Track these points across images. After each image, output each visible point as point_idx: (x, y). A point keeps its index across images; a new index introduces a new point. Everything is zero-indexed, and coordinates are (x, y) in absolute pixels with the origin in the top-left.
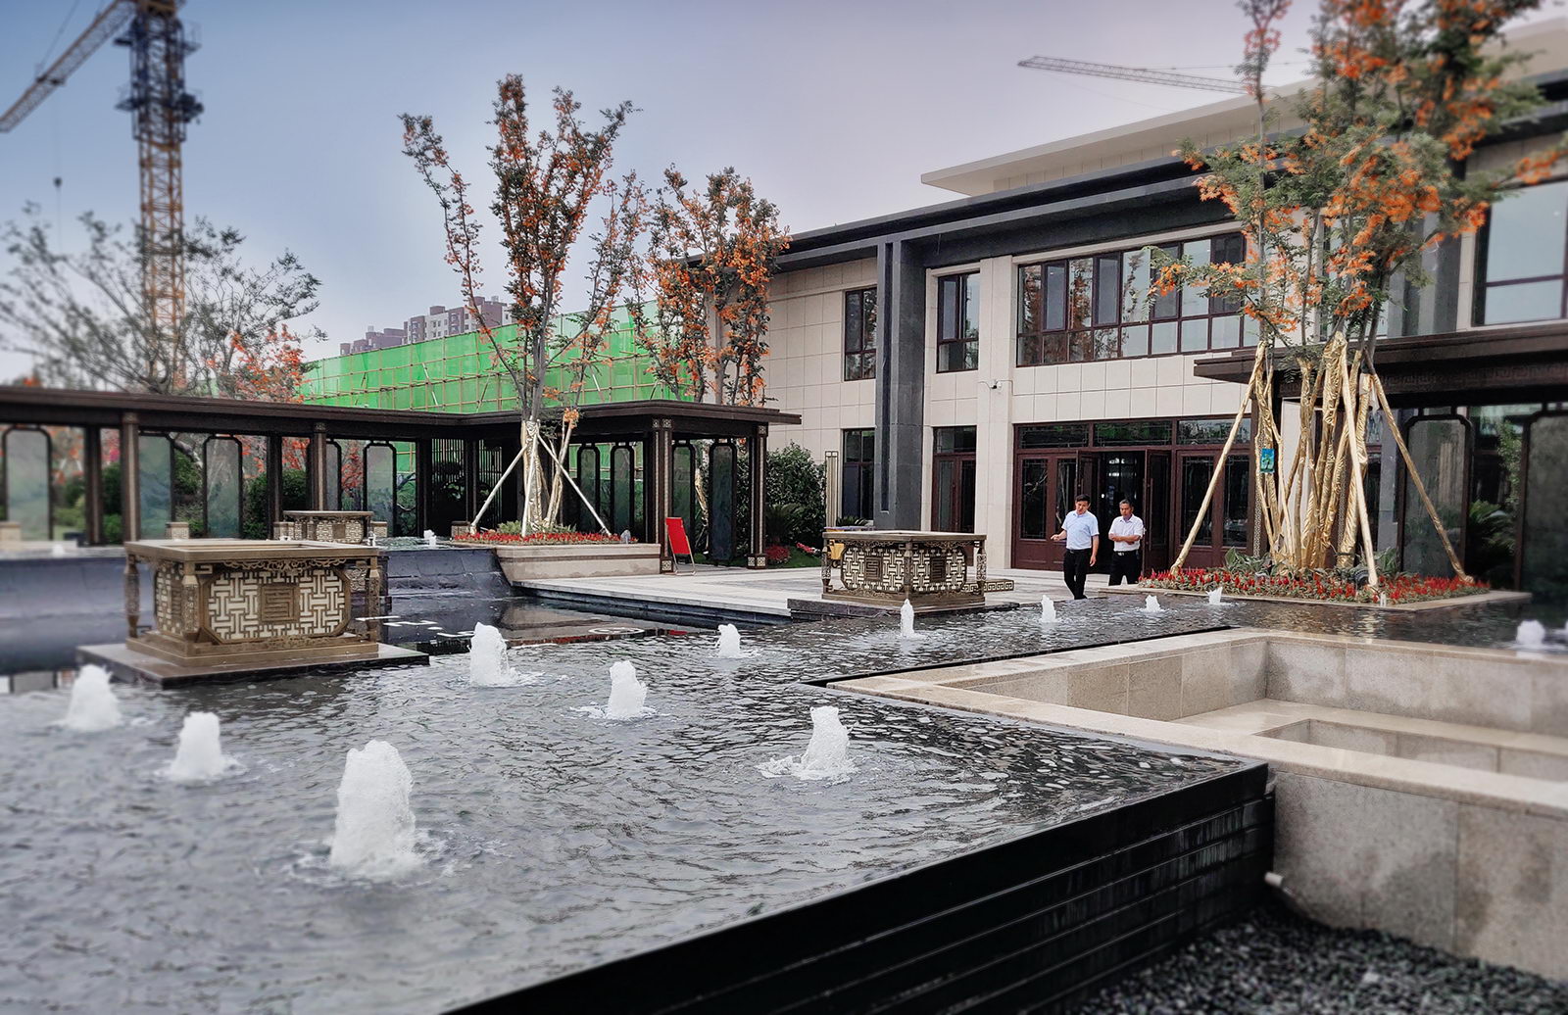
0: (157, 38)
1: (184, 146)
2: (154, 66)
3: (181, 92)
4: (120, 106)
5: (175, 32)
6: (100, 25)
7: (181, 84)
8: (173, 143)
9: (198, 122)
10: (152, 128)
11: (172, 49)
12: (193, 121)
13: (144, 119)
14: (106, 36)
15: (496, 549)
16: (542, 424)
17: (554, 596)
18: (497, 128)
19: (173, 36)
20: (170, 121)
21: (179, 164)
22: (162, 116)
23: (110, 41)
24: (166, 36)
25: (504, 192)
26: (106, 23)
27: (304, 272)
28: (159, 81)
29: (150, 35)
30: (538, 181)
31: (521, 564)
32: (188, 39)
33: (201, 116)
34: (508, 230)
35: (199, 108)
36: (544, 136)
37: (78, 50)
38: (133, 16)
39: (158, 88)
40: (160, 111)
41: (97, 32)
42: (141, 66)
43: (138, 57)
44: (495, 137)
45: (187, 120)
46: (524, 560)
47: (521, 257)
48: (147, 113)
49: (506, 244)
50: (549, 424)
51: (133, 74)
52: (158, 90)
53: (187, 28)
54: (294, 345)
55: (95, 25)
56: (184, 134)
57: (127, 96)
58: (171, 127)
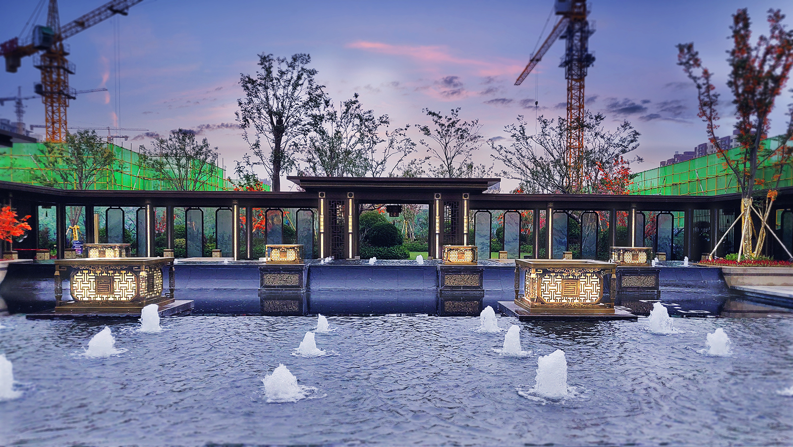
0: (577, 32)
1: (586, 78)
2: (575, 45)
3: (586, 53)
4: (561, 66)
5: (585, 27)
6: (555, 32)
7: (586, 50)
8: (581, 78)
9: (593, 66)
10: (573, 72)
11: (583, 35)
12: (591, 66)
13: (570, 69)
14: (557, 36)
15: (721, 268)
16: (754, 199)
17: (754, 295)
18: (733, 40)
19: (584, 29)
20: (581, 68)
21: (584, 87)
22: (577, 66)
23: (558, 38)
24: (581, 30)
25: (735, 73)
26: (557, 30)
27: (632, 130)
28: (577, 51)
29: (575, 31)
30: (756, 64)
31: (736, 277)
32: (590, 28)
33: (594, 63)
34: (737, 94)
35: (594, 59)
36: (762, 38)
37: (546, 46)
38: (568, 24)
39: (577, 54)
40: (577, 64)
41: (554, 35)
42: (570, 46)
43: (569, 42)
44: (731, 45)
45: (588, 66)
46: (737, 274)
47: (744, 108)
48: (571, 66)
49: (735, 102)
50: (759, 199)
51: (566, 50)
52: (576, 55)
53: (590, 24)
54: (626, 166)
55: (553, 32)
56: (586, 73)
57: (564, 60)
58: (581, 71)
